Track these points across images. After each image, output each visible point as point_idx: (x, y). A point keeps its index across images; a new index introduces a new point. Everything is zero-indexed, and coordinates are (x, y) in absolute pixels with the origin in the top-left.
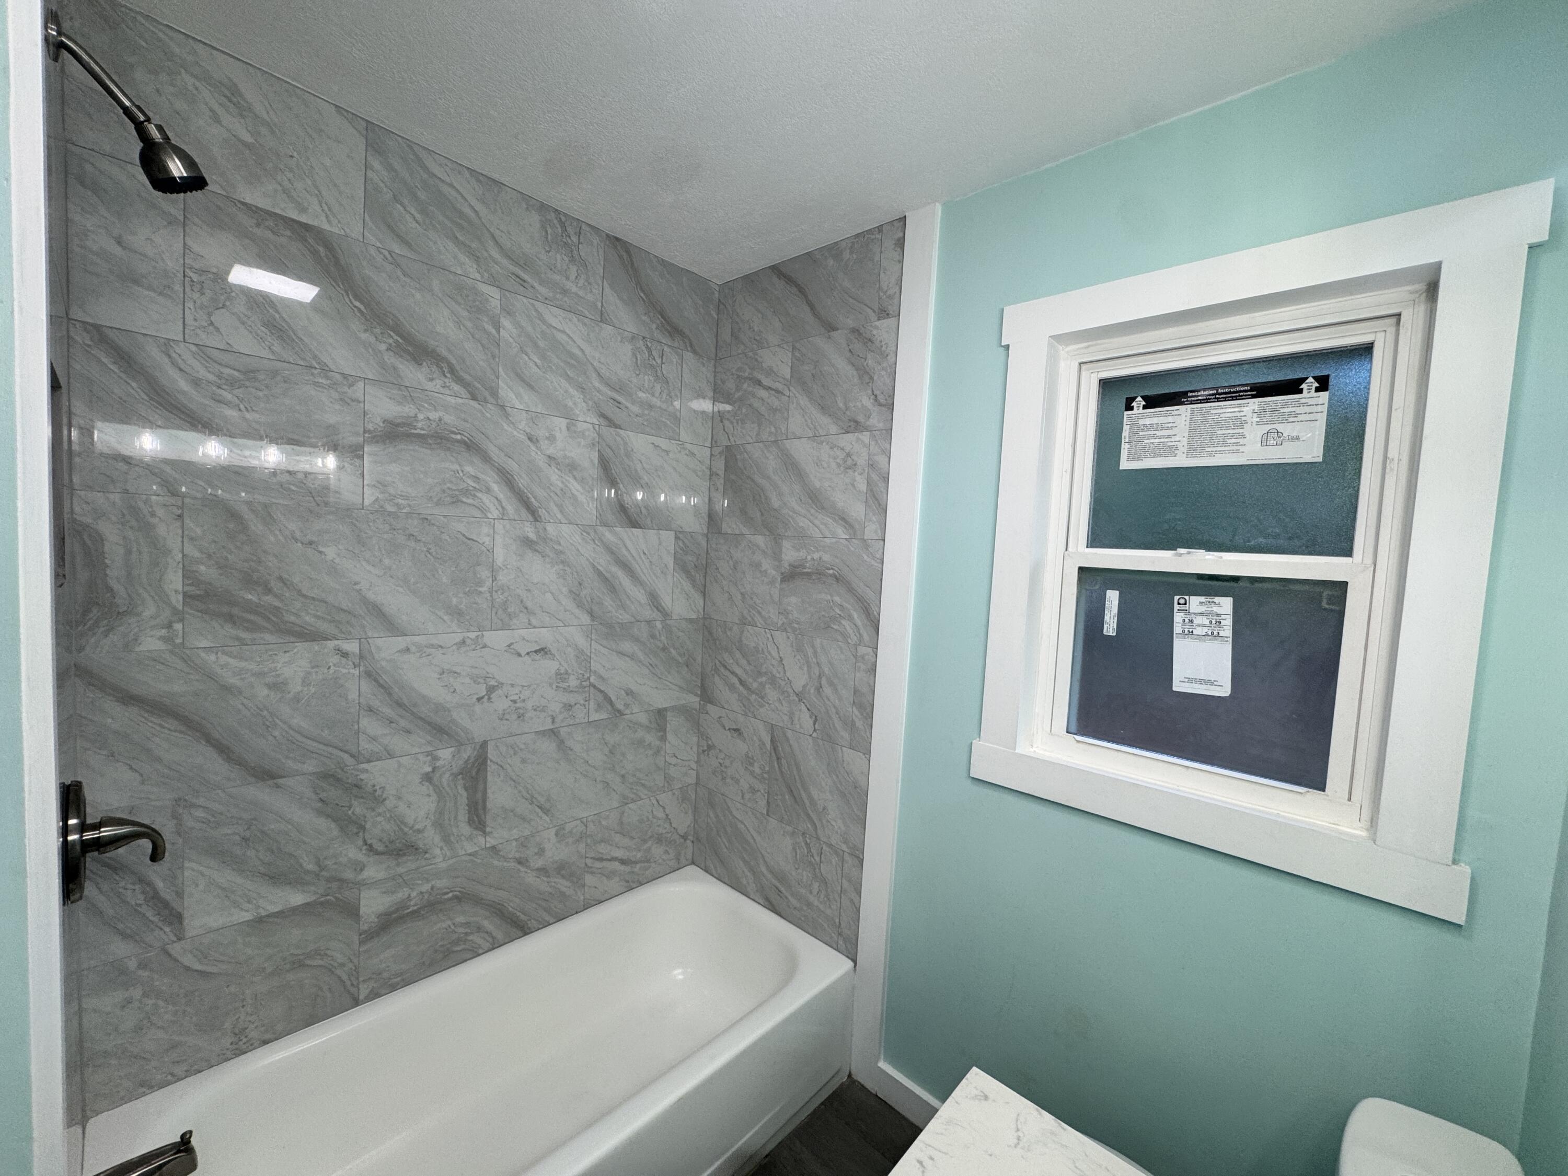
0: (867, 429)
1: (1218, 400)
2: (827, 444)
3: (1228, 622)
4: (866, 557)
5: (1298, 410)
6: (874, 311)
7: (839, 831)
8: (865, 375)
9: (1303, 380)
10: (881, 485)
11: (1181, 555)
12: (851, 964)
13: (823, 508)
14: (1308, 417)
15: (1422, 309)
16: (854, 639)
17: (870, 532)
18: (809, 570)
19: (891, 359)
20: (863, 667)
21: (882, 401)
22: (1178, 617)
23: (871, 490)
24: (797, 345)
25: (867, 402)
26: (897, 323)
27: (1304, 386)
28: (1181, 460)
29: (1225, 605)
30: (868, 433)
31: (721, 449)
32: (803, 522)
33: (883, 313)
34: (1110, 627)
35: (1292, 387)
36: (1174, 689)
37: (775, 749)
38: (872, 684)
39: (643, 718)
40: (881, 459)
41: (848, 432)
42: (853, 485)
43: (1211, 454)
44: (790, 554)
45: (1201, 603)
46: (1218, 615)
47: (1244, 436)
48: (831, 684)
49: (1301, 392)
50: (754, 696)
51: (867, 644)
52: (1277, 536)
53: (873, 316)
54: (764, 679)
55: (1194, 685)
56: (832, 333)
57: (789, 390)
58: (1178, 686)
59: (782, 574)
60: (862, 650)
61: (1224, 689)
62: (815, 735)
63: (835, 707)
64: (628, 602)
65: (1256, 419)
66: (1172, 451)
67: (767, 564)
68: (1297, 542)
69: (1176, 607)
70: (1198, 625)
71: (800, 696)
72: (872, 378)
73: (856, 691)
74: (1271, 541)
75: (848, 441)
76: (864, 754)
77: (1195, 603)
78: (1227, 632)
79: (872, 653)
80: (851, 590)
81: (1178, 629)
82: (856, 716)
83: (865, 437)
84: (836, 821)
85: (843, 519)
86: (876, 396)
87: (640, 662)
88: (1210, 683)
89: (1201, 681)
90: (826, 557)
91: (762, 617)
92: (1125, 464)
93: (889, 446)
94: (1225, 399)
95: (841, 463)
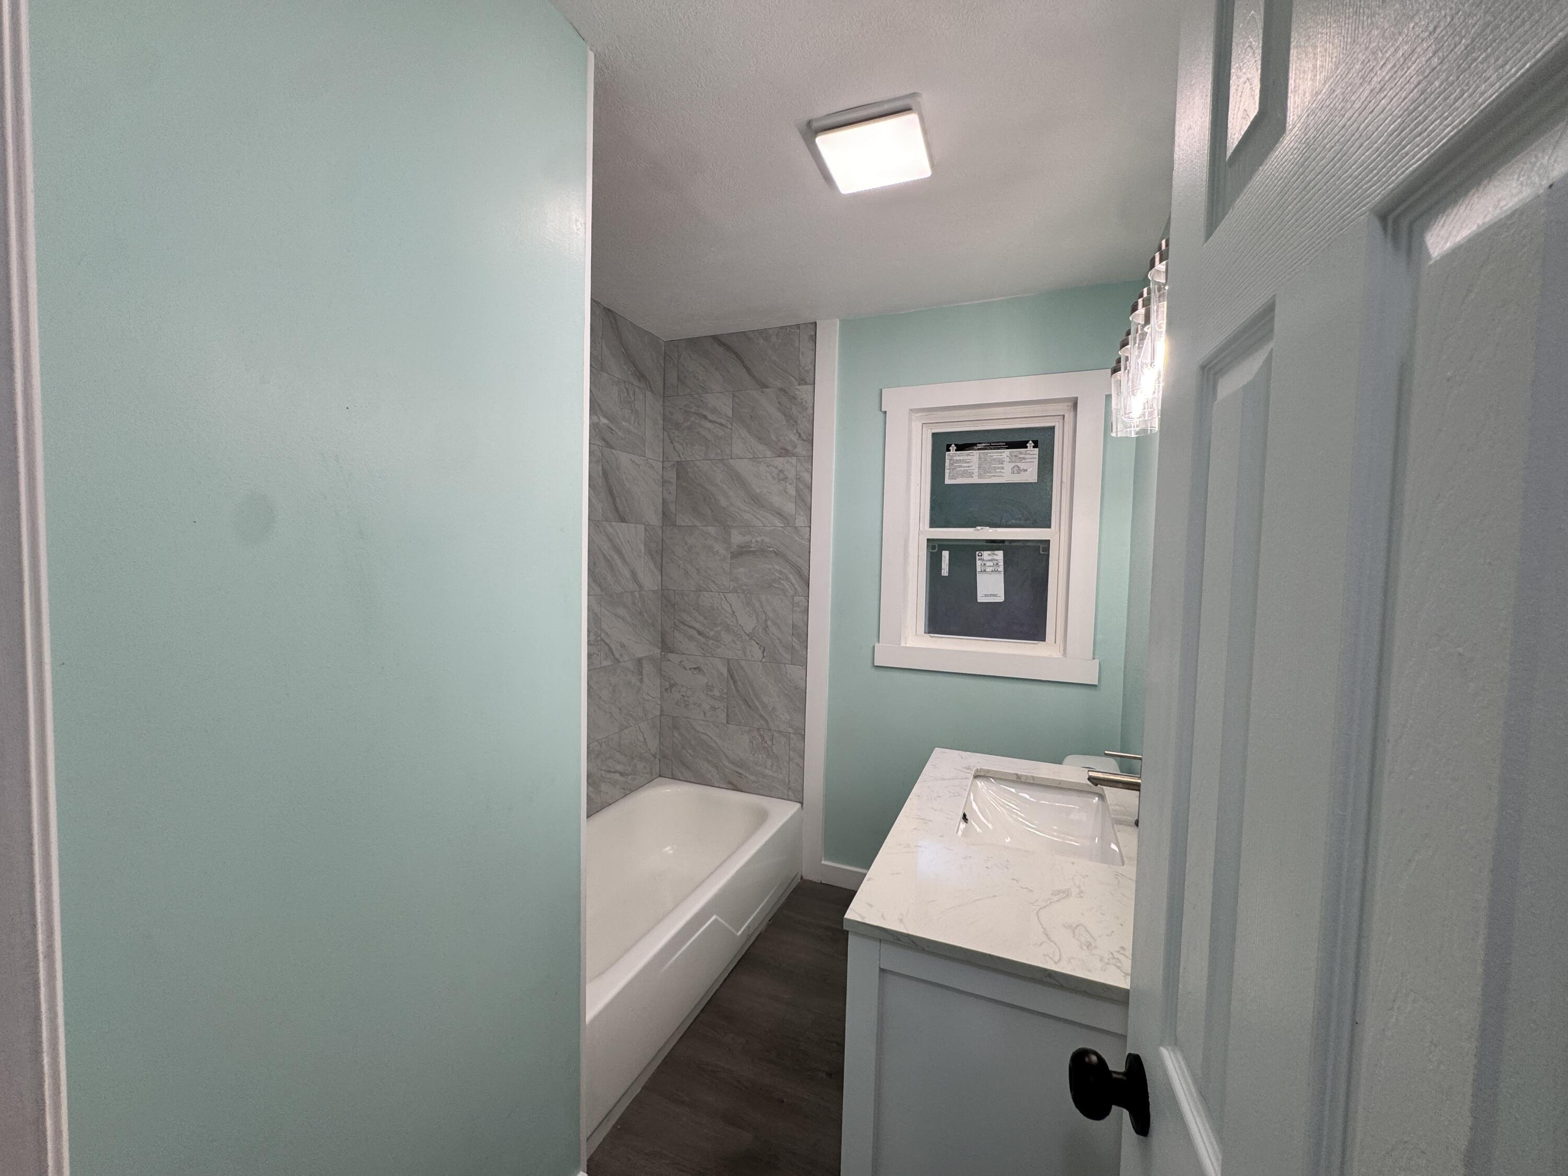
0: (793, 455)
1: (991, 449)
2: (764, 463)
3: (1001, 563)
4: (797, 538)
5: (1026, 456)
6: (796, 379)
7: (786, 721)
8: (791, 420)
9: (1027, 442)
10: (806, 491)
11: (978, 530)
12: (799, 805)
13: (763, 506)
14: (1031, 460)
15: (1072, 413)
16: (791, 592)
17: (800, 521)
18: (754, 549)
19: (810, 411)
20: (798, 609)
21: (804, 437)
22: (979, 563)
23: (800, 495)
24: (737, 394)
25: (794, 438)
26: (812, 389)
27: (1028, 445)
28: (975, 480)
29: (1000, 555)
30: (795, 458)
31: (673, 463)
32: (747, 516)
33: (802, 381)
34: (945, 572)
35: (1022, 445)
36: (979, 601)
37: (731, 676)
38: (805, 620)
39: (630, 665)
40: (806, 475)
41: (780, 456)
42: (786, 492)
43: (990, 477)
44: (737, 538)
45: (989, 555)
46: (997, 560)
47: (1003, 468)
48: (775, 623)
49: (1027, 447)
50: (711, 642)
51: (801, 594)
52: (1020, 519)
53: (796, 383)
54: (719, 628)
55: (987, 598)
56: (764, 390)
57: (732, 424)
58: (981, 599)
59: (732, 553)
60: (797, 599)
61: (1001, 598)
62: (764, 660)
63: (778, 639)
64: (620, 578)
65: (1008, 460)
66: (970, 475)
67: (717, 547)
68: (1028, 522)
69: (978, 558)
70: (988, 566)
71: (751, 636)
72: (796, 422)
73: (794, 626)
74: (1018, 522)
75: (780, 462)
76: (802, 666)
77: (986, 554)
78: (1001, 569)
79: (804, 600)
80: (787, 560)
81: (978, 569)
82: (795, 642)
83: (794, 460)
84: (783, 715)
85: (779, 514)
86: (800, 434)
87: (628, 623)
88: (995, 595)
89: (991, 595)
90: (767, 540)
91: (716, 584)
92: (948, 481)
93: (810, 467)
94: (994, 449)
95: (776, 476)
